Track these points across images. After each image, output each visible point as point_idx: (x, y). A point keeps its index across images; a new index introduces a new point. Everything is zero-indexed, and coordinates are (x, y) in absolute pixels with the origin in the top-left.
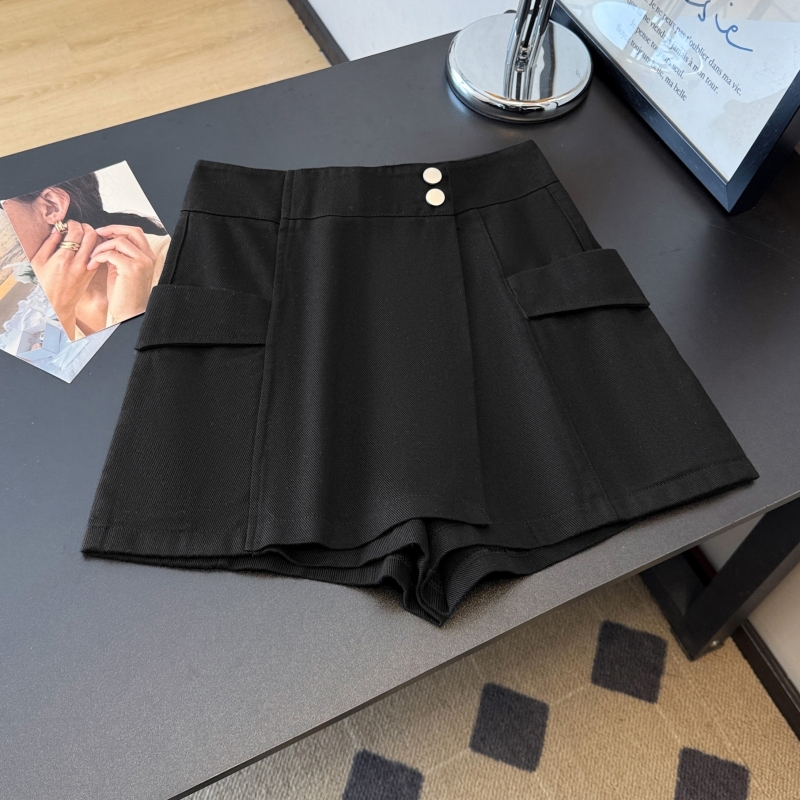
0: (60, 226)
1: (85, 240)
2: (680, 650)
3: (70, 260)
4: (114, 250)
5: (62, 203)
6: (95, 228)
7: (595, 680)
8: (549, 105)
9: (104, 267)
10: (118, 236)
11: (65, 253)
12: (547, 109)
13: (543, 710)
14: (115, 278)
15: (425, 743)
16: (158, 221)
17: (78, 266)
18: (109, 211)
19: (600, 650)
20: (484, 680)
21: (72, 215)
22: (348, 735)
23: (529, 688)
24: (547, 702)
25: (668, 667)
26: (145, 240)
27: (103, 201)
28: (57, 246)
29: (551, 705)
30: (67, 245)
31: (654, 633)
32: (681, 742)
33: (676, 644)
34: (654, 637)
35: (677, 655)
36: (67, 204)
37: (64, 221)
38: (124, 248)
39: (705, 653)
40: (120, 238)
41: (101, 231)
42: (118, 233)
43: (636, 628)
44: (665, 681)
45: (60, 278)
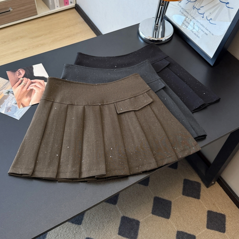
0: (21, 79)
1: (28, 83)
3: (23, 88)
5: (23, 73)
6: (31, 80)
7: (183, 194)
9: (32, 90)
11: (22, 86)
13: (170, 203)
15: (140, 213)
20: (154, 196)
21: (25, 76)
23: (166, 197)
25: (202, 190)
29: (172, 201)
30: (23, 84)
31: (197, 181)
39: (211, 186)
41: (33, 81)
43: (193, 180)
44: (201, 193)
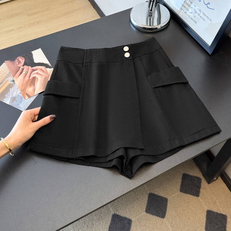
0: (22, 67)
1: (29, 71)
2: (205, 181)
3: (25, 77)
4: (37, 73)
5: (22, 61)
6: (32, 67)
7: (181, 191)
8: (159, 27)
9: (34, 78)
10: (38, 69)
11: (23, 75)
12: (158, 28)
13: (166, 200)
14: (37, 81)
15: (132, 211)
16: (50, 64)
17: (27, 78)
18: (36, 62)
19: (182, 182)
20: (149, 192)
21: (25, 64)
22: (110, 209)
23: (162, 194)
24: (167, 198)
25: (202, 186)
26: (46, 70)
27: (34, 60)
28: (21, 73)
29: (168, 198)
30: (24, 72)
31: (198, 176)
32: (206, 208)
33: (204, 179)
34: (198, 177)
35: (204, 183)
36: (24, 61)
37: (23, 66)
38: (40, 72)
39: (213, 182)
40: (39, 70)
41: (34, 68)
42: (38, 68)
43: (193, 175)
44: (201, 190)
45: (22, 82)
